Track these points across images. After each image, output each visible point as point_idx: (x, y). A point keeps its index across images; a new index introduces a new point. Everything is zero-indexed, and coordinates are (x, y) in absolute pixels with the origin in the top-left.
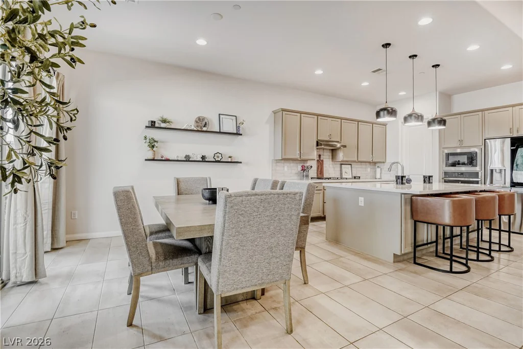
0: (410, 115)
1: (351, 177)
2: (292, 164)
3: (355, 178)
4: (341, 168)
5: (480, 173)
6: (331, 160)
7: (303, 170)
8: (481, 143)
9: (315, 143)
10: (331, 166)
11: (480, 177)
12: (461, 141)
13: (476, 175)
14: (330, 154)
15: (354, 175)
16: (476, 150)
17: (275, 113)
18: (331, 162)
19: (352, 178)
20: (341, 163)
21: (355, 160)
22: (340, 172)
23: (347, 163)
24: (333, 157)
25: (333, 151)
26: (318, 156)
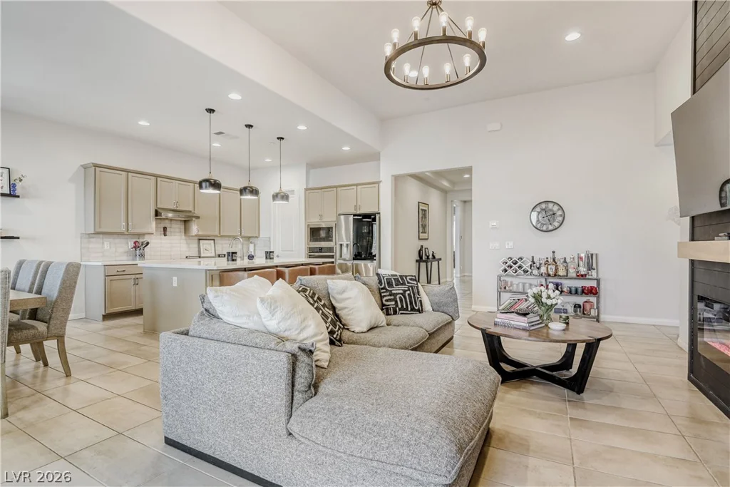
1: (213, 255)
2: (117, 241)
3: (219, 256)
4: (199, 243)
5: (334, 247)
6: (184, 234)
7: (136, 247)
8: (335, 219)
9: (153, 213)
11: (334, 252)
12: (321, 216)
13: (331, 249)
14: (183, 227)
15: (218, 253)
16: (333, 225)
17: (85, 167)
18: (183, 237)
19: (215, 257)
20: (197, 238)
21: (217, 233)
22: (197, 249)
23: (208, 238)
24: (186, 230)
25: (186, 222)
26: (162, 229)
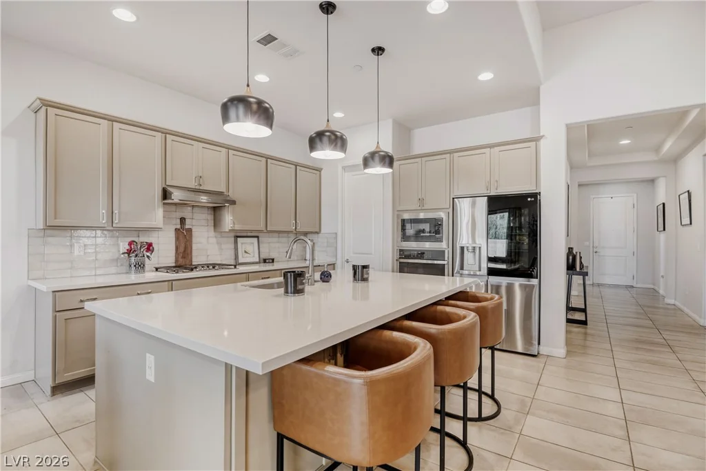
0: (320, 135)
1: (257, 260)
3: (265, 261)
4: (236, 242)
5: (446, 252)
6: (213, 228)
7: (131, 251)
8: (447, 204)
9: (158, 194)
10: (213, 240)
11: (446, 259)
12: (421, 201)
13: (441, 254)
14: (211, 217)
15: (263, 256)
16: (442, 215)
17: (35, 113)
18: (212, 233)
19: (259, 263)
20: (233, 234)
21: (262, 227)
22: (232, 252)
23: (249, 234)
24: (217, 223)
25: (216, 210)
26: (179, 221)
